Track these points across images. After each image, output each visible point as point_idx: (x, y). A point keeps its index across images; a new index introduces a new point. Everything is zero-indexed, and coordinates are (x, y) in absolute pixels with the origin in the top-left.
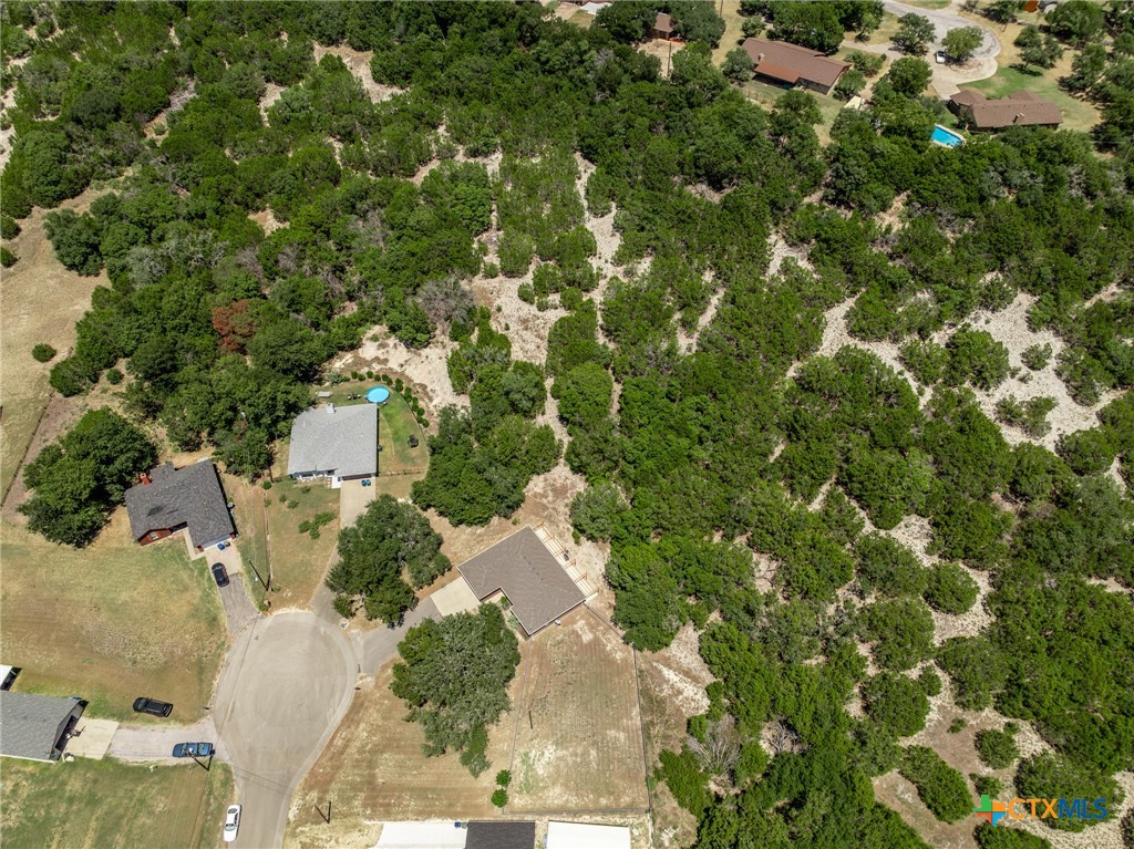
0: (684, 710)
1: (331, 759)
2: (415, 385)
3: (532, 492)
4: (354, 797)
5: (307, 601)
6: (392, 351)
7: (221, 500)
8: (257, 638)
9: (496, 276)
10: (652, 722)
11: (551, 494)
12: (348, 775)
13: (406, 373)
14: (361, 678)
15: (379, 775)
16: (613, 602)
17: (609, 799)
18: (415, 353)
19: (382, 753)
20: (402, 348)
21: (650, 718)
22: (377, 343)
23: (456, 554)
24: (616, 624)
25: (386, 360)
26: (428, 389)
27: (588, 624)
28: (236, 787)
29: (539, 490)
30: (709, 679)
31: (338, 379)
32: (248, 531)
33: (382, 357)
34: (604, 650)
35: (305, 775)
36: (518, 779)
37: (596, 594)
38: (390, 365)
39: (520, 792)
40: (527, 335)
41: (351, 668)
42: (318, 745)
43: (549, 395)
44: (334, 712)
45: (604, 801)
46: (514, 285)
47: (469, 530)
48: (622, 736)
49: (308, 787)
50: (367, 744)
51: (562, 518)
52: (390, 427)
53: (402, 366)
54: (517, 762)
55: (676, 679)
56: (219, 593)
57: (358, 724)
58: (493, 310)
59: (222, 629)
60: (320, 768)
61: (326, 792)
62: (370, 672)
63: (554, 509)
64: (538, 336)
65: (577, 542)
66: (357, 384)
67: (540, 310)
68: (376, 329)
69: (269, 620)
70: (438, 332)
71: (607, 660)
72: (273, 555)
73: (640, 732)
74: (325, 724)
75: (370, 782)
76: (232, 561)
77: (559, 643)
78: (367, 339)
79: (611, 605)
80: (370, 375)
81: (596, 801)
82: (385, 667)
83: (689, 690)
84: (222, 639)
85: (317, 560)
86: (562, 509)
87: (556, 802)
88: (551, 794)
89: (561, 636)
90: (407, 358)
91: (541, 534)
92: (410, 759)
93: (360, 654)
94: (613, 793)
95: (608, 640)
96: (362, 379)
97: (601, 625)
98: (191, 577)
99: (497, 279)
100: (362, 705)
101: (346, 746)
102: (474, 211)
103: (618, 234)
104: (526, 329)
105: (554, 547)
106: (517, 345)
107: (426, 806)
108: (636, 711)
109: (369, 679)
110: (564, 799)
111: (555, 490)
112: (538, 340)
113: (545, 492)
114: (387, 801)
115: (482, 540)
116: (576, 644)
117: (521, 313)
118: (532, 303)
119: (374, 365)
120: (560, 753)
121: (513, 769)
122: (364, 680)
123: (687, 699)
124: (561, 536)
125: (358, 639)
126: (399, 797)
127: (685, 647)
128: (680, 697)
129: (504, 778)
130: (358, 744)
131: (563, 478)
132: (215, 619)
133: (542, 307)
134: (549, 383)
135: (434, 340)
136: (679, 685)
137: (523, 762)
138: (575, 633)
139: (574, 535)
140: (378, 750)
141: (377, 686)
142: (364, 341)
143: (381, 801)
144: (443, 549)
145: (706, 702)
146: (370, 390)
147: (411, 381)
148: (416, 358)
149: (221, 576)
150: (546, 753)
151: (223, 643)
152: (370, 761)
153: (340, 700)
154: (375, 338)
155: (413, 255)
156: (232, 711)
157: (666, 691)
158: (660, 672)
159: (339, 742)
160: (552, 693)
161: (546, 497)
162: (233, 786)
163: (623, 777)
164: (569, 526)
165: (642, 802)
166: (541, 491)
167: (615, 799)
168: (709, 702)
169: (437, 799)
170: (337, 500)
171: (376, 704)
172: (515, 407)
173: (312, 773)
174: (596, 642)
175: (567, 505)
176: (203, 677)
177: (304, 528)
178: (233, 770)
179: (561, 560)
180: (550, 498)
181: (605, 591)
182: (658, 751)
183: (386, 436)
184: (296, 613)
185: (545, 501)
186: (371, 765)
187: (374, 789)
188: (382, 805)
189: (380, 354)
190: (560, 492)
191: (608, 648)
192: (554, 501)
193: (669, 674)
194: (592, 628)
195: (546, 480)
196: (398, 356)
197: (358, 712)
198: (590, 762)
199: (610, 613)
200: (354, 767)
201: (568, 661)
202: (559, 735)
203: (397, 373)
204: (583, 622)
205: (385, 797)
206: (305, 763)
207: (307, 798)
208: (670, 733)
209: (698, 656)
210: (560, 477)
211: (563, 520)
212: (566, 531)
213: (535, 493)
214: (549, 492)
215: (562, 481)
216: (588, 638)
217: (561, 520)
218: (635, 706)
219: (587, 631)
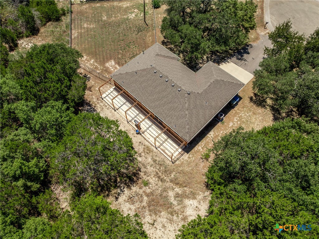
3: (200, 197)
11: (172, 200)
23: (254, 113)
24: (85, 76)
29: (191, 203)
37: (104, 96)
39: (146, 4)
42: (268, 7)
44: (271, 18)
45: (98, 5)
48: (85, 26)
51: (150, 169)
54: (150, 12)
60: (260, 1)
62: (265, 36)
63: (163, 180)
71: (93, 54)
73: (73, 28)
79: (90, 89)
81: (102, 5)
82: (257, 38)
86: (153, 180)
87: (125, 3)
95: (92, 65)
111: (168, 206)
113: (181, 202)
116: (119, 58)
121: (152, 10)
124: (148, 150)
131: (159, 226)
137: (147, 12)
150: (133, 16)
161: (177, 196)
163: (86, 13)
164: (139, 159)
165: (76, 7)
166: (188, 202)
175: (146, 184)
180: (171, 194)
181: (94, 100)
185: (178, 190)
191: (93, 61)
194: (106, 70)
195: (184, 219)
198: (106, 16)
199: (91, 83)
202: (127, 22)
208: (52, 30)
210: (164, 226)
211: (148, 167)
212: (143, 154)
213: (194, 198)
214: (175, 203)
215: (159, 220)
216: (110, 63)
217: (151, 166)
218: (75, 38)
219: (111, 68)
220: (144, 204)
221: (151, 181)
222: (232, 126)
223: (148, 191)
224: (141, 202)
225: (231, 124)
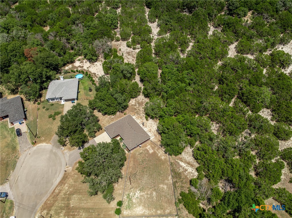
0: (188, 177)
1: (53, 197)
2: (92, 73)
4: (61, 212)
5: (50, 141)
6: (85, 64)
7: (22, 108)
8: (30, 154)
9: (119, 41)
10: (176, 181)
11: (137, 105)
12: (60, 203)
13: (89, 70)
14: (67, 168)
15: (71, 203)
16: (160, 139)
17: (161, 211)
18: (92, 64)
19: (73, 195)
20: (88, 63)
21: (176, 180)
22: (80, 61)
23: (104, 124)
24: (162, 147)
25: (83, 67)
26: (96, 74)
27: (151, 147)
28: (14, 210)
29: (133, 103)
30: (197, 165)
31: (66, 72)
32: (30, 118)
33: (81, 66)
34: (157, 156)
35: (42, 204)
36: (125, 204)
37: (154, 137)
38: (84, 68)
39: (126, 209)
40: (129, 57)
41: (64, 164)
42: (49, 192)
43: (137, 74)
44: (56, 180)
45: (159, 212)
46: (125, 43)
47: (109, 116)
49: (43, 209)
50: (68, 192)
51: (141, 112)
52: (83, 86)
53: (88, 68)
54: (125, 197)
55: (185, 165)
56: (18, 139)
57: (65, 184)
58: (118, 50)
59: (17, 151)
60: (48, 201)
61: (50, 210)
62: (70, 165)
63: (139, 109)
64: (133, 57)
65: (147, 120)
66: (73, 74)
67: (133, 50)
68: (80, 57)
69: (35, 148)
70: (100, 57)
71: (159, 159)
72: (38, 126)
73: (172, 185)
74: (52, 184)
75: (67, 206)
76: (24, 128)
77: (141, 153)
78: (77, 60)
80: (77, 71)
81: (156, 212)
82: (76, 164)
83: (189, 169)
84: (17, 155)
85: (54, 127)
87: (140, 213)
88: (138, 210)
89: (142, 151)
90: (90, 65)
91: (134, 117)
92: (84, 197)
93: (67, 159)
94: (162, 209)
95: (159, 152)
96: (74, 72)
97: (156, 147)
98: (8, 133)
99: (119, 42)
100: (67, 177)
101: (59, 193)
102: (112, 22)
103: (159, 28)
104: (129, 55)
105: (139, 121)
106: (126, 60)
107: (89, 215)
108: (170, 177)
109: (70, 168)
110: (144, 211)
112: (133, 58)
114: (74, 214)
115: (113, 120)
116: (147, 154)
117: (127, 51)
118: (131, 48)
119: (79, 68)
120: (142, 194)
121: (124, 200)
122: (68, 168)
123: (189, 172)
124: (141, 118)
125: (67, 154)
126: (79, 212)
127: (187, 154)
128: (187, 172)
129: (120, 204)
130: (64, 192)
131: (142, 99)
132: (15, 148)
133: (134, 49)
134: (137, 70)
135: (99, 60)
136: (186, 167)
137: (127, 197)
138: (146, 150)
139: (146, 117)
140: (72, 194)
141: (73, 170)
142: (76, 61)
143: (71, 214)
144: (99, 123)
145: (196, 174)
146: (77, 75)
147: (91, 72)
148: (93, 66)
149: (19, 133)
150: (136, 194)
151: (17, 156)
152: (68, 198)
153: (59, 175)
154: (79, 60)
155: (92, 34)
156: (17, 180)
157: (181, 170)
158: (179, 163)
159: (57, 191)
160: (139, 172)
161: (136, 106)
162: (14, 209)
163: (166, 202)
164: (144, 115)
165: (174, 212)
166: (134, 104)
167: (164, 211)
168: (198, 173)
169: (93, 212)
170: (63, 107)
171: (72, 177)
172: (125, 77)
173: (45, 203)
174: (154, 153)
175: (143, 108)
176: (8, 168)
177: (50, 117)
178: (14, 203)
179: (141, 126)
180: (137, 106)
181: (157, 136)
182: (179, 192)
183: (81, 88)
184: (45, 145)
185: (135, 107)
186: (69, 199)
187: (69, 209)
188: (71, 215)
189: (81, 65)
190: (140, 104)
191: (159, 155)
192: (139, 107)
193: (182, 164)
194: (153, 148)
195: (136, 100)
196: (86, 65)
197: (65, 180)
198: (153, 197)
199: (159, 143)
200: (62, 200)
201: (144, 160)
202: (141, 187)
203: (86, 70)
204: (150, 146)
205: (73, 212)
206: (43, 199)
207: (42, 213)
208: (183, 185)
209: (192, 157)
210: (141, 99)
213: (132, 104)
214: (137, 104)
216: (151, 152)
218: (170, 176)
219: (151, 149)
221: (142, 109)
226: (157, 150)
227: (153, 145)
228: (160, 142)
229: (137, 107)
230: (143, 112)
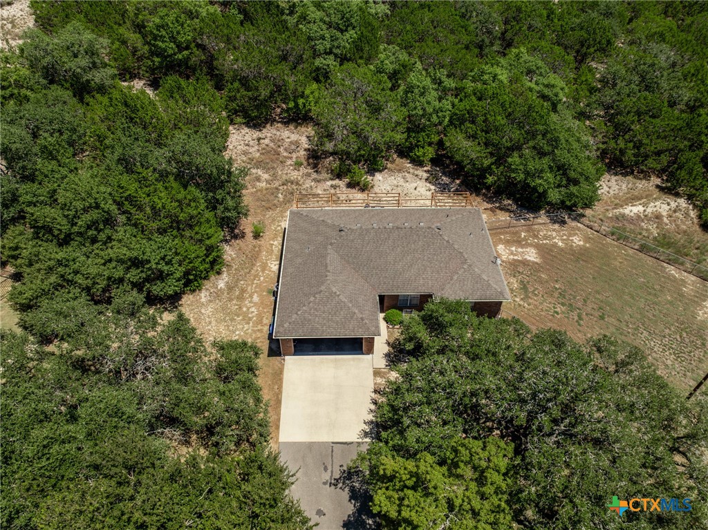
16: (488, 205)
21: (687, 262)
24: (526, 218)
27: (507, 243)
30: (650, 185)
34: (561, 250)
47: (203, 296)
51: (308, 183)
55: (641, 208)
63: (286, 183)
65: (364, 188)
71: (577, 256)
79: (492, 210)
83: (659, 207)
86: (295, 175)
95: (548, 238)
97: (518, 233)
108: (672, 270)
115: (243, 291)
116: (538, 271)
123: (670, 216)
128: (666, 220)
131: (253, 143)
136: (649, 210)
138: (515, 264)
139: (350, 185)
145: (682, 202)
157: (652, 227)
158: (623, 216)
164: (329, 183)
174: (547, 252)
175: (298, 165)
190: (268, 161)
191: (561, 245)
193: (630, 210)
194: (518, 243)
199: (504, 217)
210: (248, 145)
211: (313, 183)
212: (333, 191)
215: (256, 147)
216: (534, 255)
217: (311, 187)
218: (665, 268)
219: (520, 250)
220: (281, 149)
221: (296, 173)
222: (251, 296)
223: (289, 162)
224: (286, 150)
225: (256, 298)
226: (536, 236)
227: (501, 233)
228: (498, 211)
229: (267, 182)
230: (315, 175)
